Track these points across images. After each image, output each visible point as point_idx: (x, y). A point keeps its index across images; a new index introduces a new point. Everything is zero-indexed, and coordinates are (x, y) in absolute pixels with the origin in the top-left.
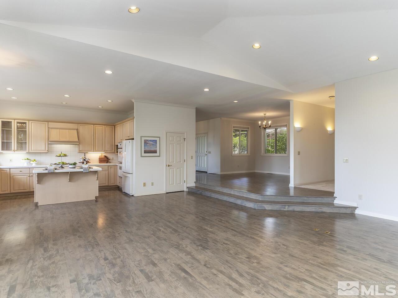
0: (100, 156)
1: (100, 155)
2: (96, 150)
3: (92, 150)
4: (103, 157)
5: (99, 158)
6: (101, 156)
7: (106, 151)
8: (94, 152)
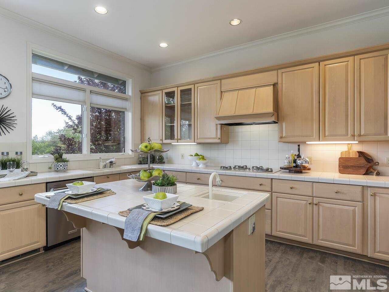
0: (342, 153)
1: (345, 148)
2: (326, 134)
3: (313, 136)
4: (353, 155)
5: (341, 159)
6: (348, 152)
7: (360, 135)
8: (319, 140)
